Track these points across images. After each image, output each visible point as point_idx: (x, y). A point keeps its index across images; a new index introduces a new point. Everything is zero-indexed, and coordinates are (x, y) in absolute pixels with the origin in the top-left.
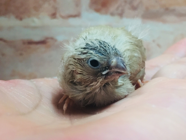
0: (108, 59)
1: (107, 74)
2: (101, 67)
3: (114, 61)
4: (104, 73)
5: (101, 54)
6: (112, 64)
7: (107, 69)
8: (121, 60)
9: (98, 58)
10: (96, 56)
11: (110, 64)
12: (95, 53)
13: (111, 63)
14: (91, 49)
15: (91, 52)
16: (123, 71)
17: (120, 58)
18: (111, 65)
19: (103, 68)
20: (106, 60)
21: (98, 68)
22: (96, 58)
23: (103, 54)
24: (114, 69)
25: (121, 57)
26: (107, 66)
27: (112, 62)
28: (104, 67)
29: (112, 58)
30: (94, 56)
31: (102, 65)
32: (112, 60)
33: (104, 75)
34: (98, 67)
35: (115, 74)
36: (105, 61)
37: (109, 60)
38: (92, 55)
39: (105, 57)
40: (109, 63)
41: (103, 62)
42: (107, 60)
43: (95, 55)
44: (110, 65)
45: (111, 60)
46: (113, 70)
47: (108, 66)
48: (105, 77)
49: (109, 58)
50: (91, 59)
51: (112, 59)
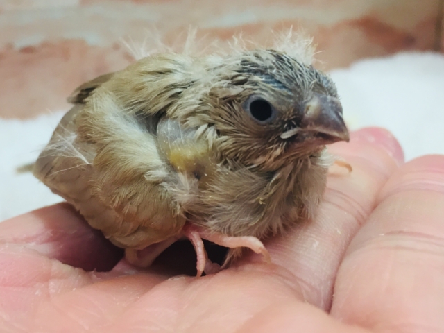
0: (297, 99)
1: (293, 139)
2: (277, 119)
3: (313, 105)
4: (285, 136)
5: (281, 85)
6: (308, 112)
7: (294, 127)
8: (333, 102)
9: (273, 96)
10: (266, 91)
11: (303, 112)
12: (264, 82)
13: (305, 111)
14: (256, 72)
15: (256, 78)
16: (335, 134)
17: (329, 97)
18: (306, 115)
19: (284, 123)
20: (292, 101)
21: (271, 124)
22: (266, 97)
23: (285, 87)
24: (311, 125)
25: (331, 95)
26: (294, 119)
27: (308, 109)
28: (286, 120)
29: (309, 98)
30: (262, 90)
31: (281, 113)
32: (308, 104)
33: (284, 140)
34: (269, 120)
35: (315, 139)
36: (289, 103)
37: (300, 104)
38: (256, 87)
39: (290, 93)
40: (300, 111)
41: (284, 108)
42: (296, 103)
43: (264, 88)
44: (302, 116)
45: (305, 103)
46: (309, 128)
47: (297, 119)
48: (287, 146)
49: (301, 98)
50: (254, 98)
51: (308, 101)
